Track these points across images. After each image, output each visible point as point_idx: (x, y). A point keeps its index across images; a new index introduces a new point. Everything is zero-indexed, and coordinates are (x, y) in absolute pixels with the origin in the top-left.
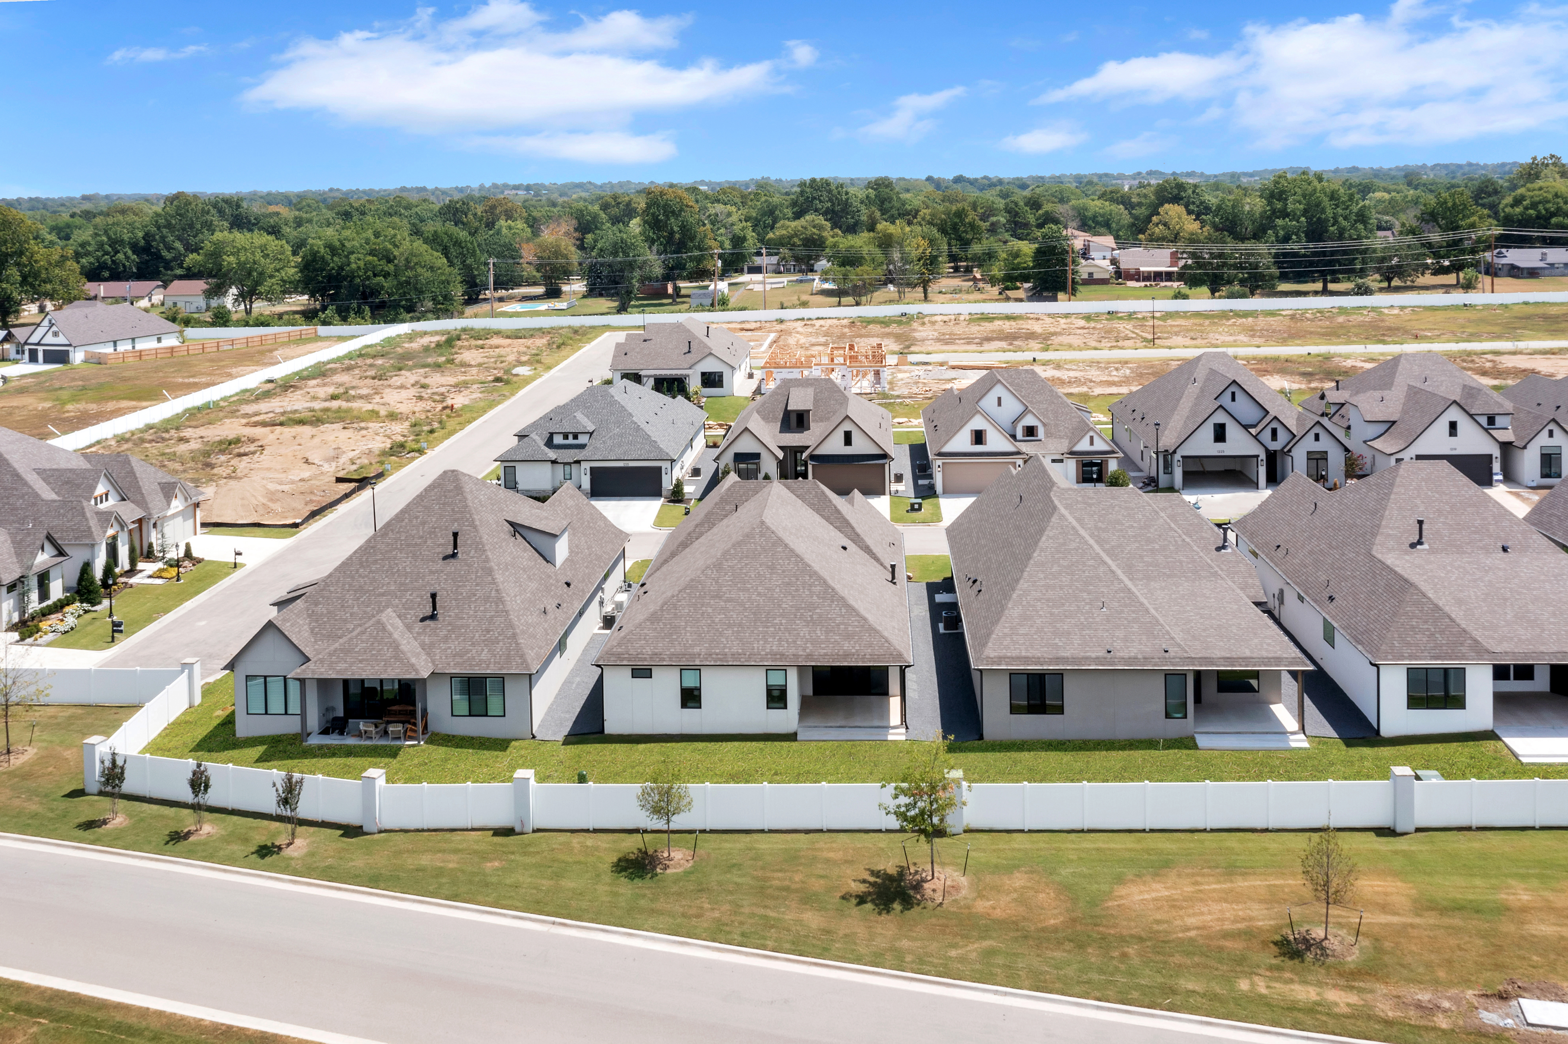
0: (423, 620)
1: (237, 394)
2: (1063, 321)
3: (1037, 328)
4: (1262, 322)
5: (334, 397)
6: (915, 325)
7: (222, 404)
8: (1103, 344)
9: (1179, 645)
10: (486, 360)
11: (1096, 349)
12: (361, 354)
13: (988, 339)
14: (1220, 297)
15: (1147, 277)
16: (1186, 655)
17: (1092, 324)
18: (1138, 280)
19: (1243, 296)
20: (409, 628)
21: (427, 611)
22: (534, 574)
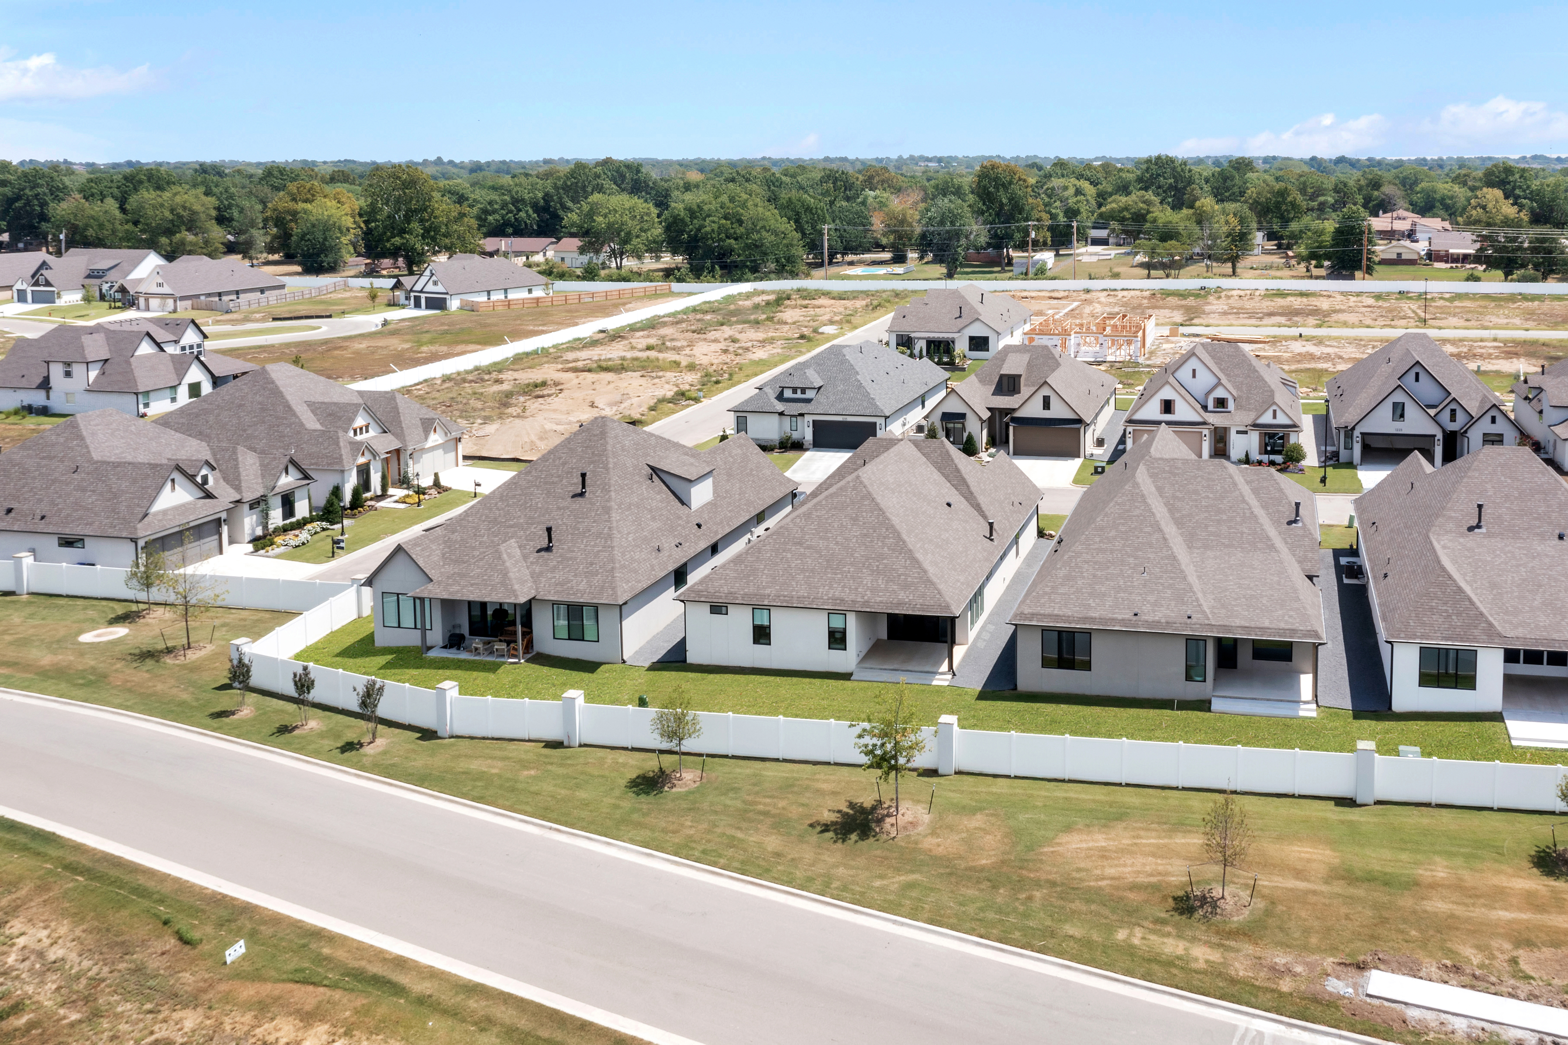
0: (539, 551)
1: (569, 342)
2: (1353, 299)
3: (1324, 304)
4: (1546, 306)
5: (649, 348)
6: (1211, 299)
7: (551, 350)
8: (1377, 323)
9: (1204, 612)
10: (802, 318)
11: (1368, 327)
12: (694, 310)
13: (1271, 314)
14: (1511, 281)
15: (1455, 259)
16: (1206, 622)
17: (1380, 303)
18: (1447, 262)
19: (1533, 280)
20: (525, 557)
21: (544, 543)
22: (662, 515)
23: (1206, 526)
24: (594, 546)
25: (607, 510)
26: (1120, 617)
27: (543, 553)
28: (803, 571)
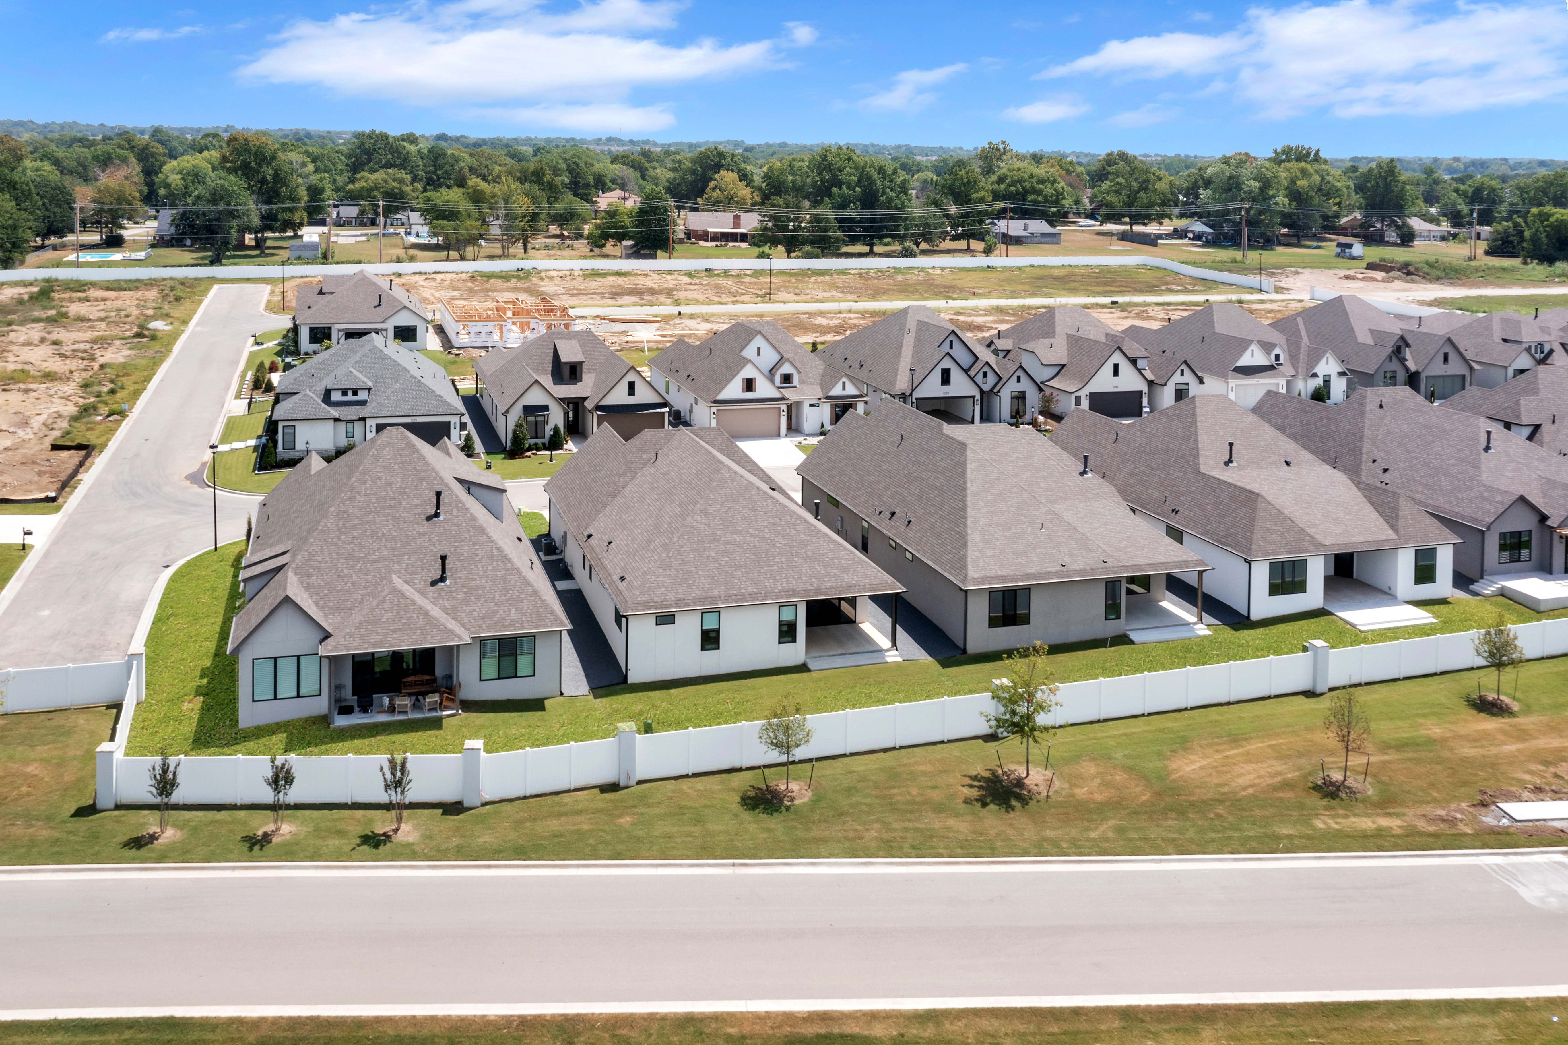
0: (434, 583)
11: (721, 303)
13: (616, 294)
15: (715, 238)
20: (422, 593)
21: (439, 572)
25: (480, 530)
26: (1053, 570)
27: (439, 586)
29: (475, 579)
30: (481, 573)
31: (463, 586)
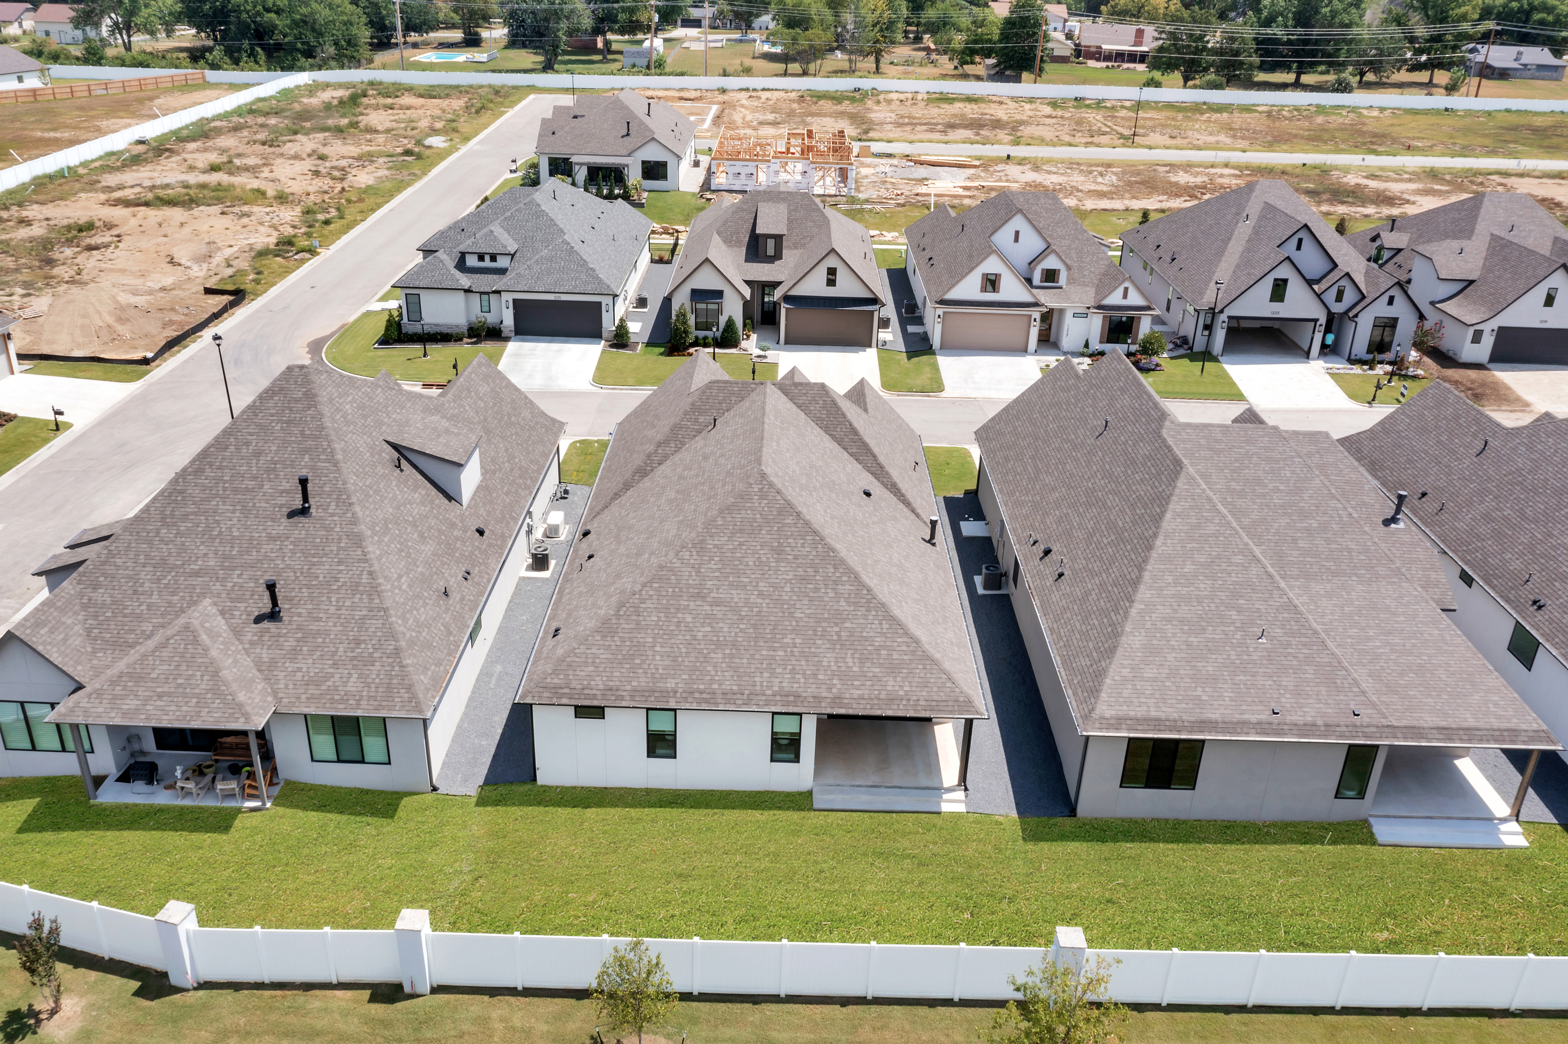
0: (260, 620)
5: (214, 168)
6: (870, 103)
9: (1374, 705)
10: (394, 125)
13: (952, 126)
16: (1384, 722)
20: (237, 633)
21: (265, 605)
22: (430, 528)
23: (1295, 540)
24: (353, 607)
25: (358, 541)
26: (1254, 718)
27: (266, 624)
28: (719, 645)
29: (319, 619)
30: (332, 610)
31: (299, 628)
